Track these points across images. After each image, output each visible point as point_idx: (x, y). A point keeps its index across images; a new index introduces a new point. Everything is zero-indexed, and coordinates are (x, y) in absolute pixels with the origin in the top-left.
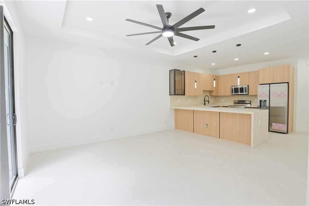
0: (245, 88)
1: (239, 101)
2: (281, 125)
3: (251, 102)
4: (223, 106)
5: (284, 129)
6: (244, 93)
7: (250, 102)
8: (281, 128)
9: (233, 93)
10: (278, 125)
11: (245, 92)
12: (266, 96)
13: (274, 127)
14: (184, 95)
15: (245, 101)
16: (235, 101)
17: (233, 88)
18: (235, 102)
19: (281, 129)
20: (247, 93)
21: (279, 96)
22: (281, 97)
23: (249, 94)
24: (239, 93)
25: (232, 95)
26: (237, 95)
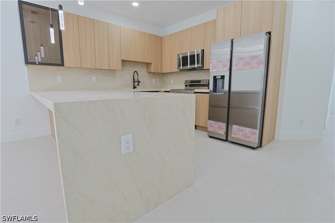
0: (197, 55)
1: (192, 82)
2: (247, 130)
4: (165, 91)
5: (254, 139)
6: (196, 66)
7: (207, 83)
8: (248, 137)
9: (180, 66)
10: (242, 131)
11: (197, 64)
12: (224, 66)
13: (235, 134)
14: (62, 65)
15: (199, 81)
16: (186, 81)
17: (181, 56)
18: (187, 84)
19: (248, 140)
20: (200, 65)
21: (249, 64)
22: (252, 68)
23: (203, 67)
24: (189, 67)
25: (179, 71)
26: (188, 70)
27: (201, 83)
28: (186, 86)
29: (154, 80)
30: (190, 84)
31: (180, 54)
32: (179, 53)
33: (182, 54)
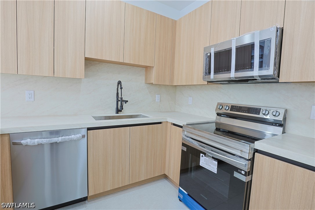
0: (262, 43)
1: (233, 108)
3: (285, 119)
6: (256, 72)
9: (210, 73)
15: (257, 111)
16: (221, 106)
17: (213, 51)
18: (221, 112)
20: (270, 71)
23: (279, 77)
24: (233, 74)
25: (206, 83)
26: (227, 82)
27: (261, 116)
28: (218, 114)
29: (157, 97)
30: (229, 112)
31: (210, 47)
32: (208, 45)
33: (215, 46)
